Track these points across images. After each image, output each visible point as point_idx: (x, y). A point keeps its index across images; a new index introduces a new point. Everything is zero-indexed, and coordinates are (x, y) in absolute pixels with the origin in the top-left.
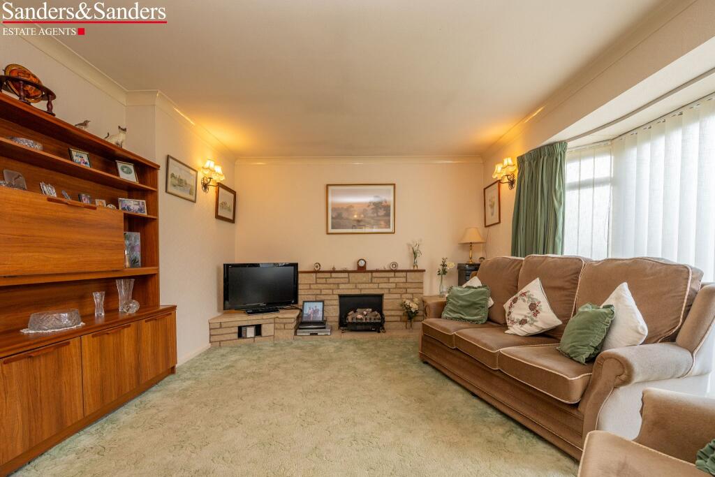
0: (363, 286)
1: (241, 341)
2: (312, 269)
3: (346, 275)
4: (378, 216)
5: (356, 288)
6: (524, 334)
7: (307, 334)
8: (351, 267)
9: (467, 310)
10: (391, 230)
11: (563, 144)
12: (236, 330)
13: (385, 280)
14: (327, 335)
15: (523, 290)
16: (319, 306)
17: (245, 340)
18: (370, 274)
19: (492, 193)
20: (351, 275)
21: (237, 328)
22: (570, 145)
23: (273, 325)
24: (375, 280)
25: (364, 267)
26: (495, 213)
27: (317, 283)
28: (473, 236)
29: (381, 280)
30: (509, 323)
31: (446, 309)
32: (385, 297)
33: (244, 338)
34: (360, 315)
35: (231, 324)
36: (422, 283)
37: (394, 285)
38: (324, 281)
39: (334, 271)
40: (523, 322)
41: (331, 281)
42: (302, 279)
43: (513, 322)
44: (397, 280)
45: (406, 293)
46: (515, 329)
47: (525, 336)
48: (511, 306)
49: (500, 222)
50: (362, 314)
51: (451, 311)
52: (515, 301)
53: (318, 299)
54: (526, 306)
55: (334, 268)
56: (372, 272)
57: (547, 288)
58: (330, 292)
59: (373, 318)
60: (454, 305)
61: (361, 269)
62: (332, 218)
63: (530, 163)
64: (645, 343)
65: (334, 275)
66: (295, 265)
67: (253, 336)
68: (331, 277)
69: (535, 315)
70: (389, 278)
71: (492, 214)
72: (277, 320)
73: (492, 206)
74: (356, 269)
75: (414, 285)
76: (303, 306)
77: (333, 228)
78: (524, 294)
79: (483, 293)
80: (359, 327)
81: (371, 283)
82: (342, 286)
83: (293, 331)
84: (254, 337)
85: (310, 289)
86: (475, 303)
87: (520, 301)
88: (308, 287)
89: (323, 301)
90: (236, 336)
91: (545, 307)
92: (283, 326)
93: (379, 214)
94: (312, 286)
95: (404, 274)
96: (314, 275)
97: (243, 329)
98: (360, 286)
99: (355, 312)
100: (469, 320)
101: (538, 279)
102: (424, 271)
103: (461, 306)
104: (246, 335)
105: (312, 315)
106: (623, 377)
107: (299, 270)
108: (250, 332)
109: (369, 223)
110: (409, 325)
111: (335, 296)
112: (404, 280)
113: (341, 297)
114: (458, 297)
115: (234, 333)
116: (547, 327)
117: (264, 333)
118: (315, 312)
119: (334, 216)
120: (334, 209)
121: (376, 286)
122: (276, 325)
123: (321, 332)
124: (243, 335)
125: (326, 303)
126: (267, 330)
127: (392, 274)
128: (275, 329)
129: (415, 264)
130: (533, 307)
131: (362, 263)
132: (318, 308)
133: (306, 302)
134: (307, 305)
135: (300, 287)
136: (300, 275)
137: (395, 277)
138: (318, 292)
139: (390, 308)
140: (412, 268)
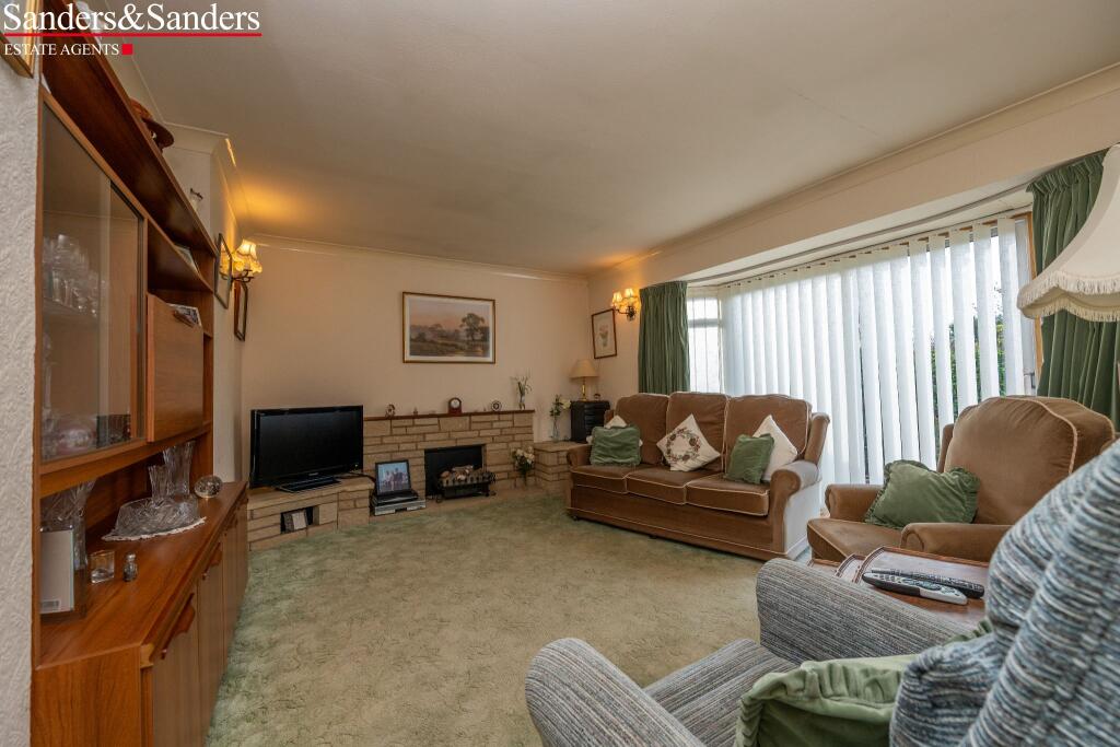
0: (460, 435)
1: (287, 537)
2: (383, 415)
3: (435, 421)
4: (473, 340)
5: (450, 438)
6: (688, 469)
7: (391, 511)
8: (440, 408)
9: (619, 453)
10: (490, 359)
11: (684, 284)
12: (277, 519)
13: (487, 425)
14: (421, 508)
15: (681, 427)
16: (402, 467)
17: (293, 534)
18: (468, 418)
19: (604, 322)
20: (442, 420)
21: (279, 516)
22: (689, 285)
23: (335, 504)
24: (474, 426)
25: (459, 409)
26: (609, 343)
27: (391, 435)
28: (586, 370)
29: (483, 425)
30: (669, 460)
31: (593, 454)
32: (488, 448)
33: (290, 531)
34: (461, 475)
35: (270, 511)
36: (531, 427)
37: (498, 432)
38: (403, 431)
39: (415, 416)
40: (686, 458)
41: (414, 430)
42: (369, 430)
43: (676, 459)
44: (502, 424)
45: (514, 441)
46: (679, 466)
47: (690, 471)
48: (668, 445)
49: (616, 355)
50: (464, 473)
51: (600, 455)
52: (673, 438)
53: (394, 458)
54: (687, 441)
55: (416, 412)
56: (470, 414)
57: (701, 424)
58: (413, 446)
59: (481, 477)
60: (603, 449)
61: (454, 412)
62: (411, 340)
63: (654, 297)
64: (796, 460)
65: (417, 421)
66: (359, 409)
67: (304, 526)
68: (414, 425)
69: (697, 450)
70: (492, 422)
71: (605, 345)
72: (342, 496)
73: (604, 336)
74: (446, 412)
75: (521, 430)
76: (376, 470)
77: (412, 353)
78: (681, 431)
79: (631, 433)
80: (461, 492)
81: (470, 430)
82: (428, 437)
83: (367, 510)
84: (306, 528)
85: (382, 444)
86: (627, 445)
87: (679, 438)
88: (378, 441)
89: (406, 461)
90: (277, 529)
91: (703, 441)
92: (351, 504)
93: (476, 338)
94: (385, 440)
95: (510, 416)
96: (387, 423)
97: (287, 517)
98: (455, 436)
99: (451, 472)
100: (622, 463)
101: (692, 416)
102: (533, 411)
103: (613, 449)
104: (293, 526)
105: (392, 483)
106: (794, 487)
107: (365, 416)
108: (299, 521)
109: (462, 349)
110: (520, 482)
111: (418, 452)
112: (510, 424)
113: (427, 452)
114: (607, 439)
115: (276, 524)
116: (707, 460)
117: (322, 520)
118: (398, 477)
119: (413, 337)
120: (413, 328)
121: (475, 434)
122: (341, 503)
123: (410, 505)
124: (288, 527)
125: (411, 462)
126: (326, 513)
127: (496, 417)
128: (340, 510)
129: (522, 404)
130: (693, 442)
131: (455, 404)
132: (400, 471)
133: (381, 463)
134: (383, 469)
135: (366, 442)
136: (365, 424)
137: (499, 420)
138: (395, 448)
139: (495, 462)
140: (517, 409)
